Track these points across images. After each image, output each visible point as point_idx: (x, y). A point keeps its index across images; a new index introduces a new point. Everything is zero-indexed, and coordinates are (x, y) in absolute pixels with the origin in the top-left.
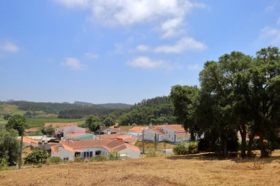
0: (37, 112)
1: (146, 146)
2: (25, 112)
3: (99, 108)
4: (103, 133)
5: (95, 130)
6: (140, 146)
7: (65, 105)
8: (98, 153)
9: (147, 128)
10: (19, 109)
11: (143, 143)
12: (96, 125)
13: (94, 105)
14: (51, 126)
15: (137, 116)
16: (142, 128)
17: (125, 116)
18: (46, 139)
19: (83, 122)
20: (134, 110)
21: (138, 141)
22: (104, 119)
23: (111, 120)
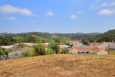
0: (63, 37)
1: (110, 51)
2: (59, 37)
3: (87, 35)
4: (89, 45)
5: (86, 44)
6: (107, 51)
7: (73, 34)
8: (87, 53)
9: (111, 43)
10: (58, 36)
11: (109, 50)
12: (86, 42)
13: (85, 34)
14: (68, 42)
15: (105, 38)
16: (108, 43)
17: (99, 38)
18: (67, 46)
19: (80, 41)
20: (104, 35)
21: (106, 49)
22: (89, 39)
23: (92, 39)
